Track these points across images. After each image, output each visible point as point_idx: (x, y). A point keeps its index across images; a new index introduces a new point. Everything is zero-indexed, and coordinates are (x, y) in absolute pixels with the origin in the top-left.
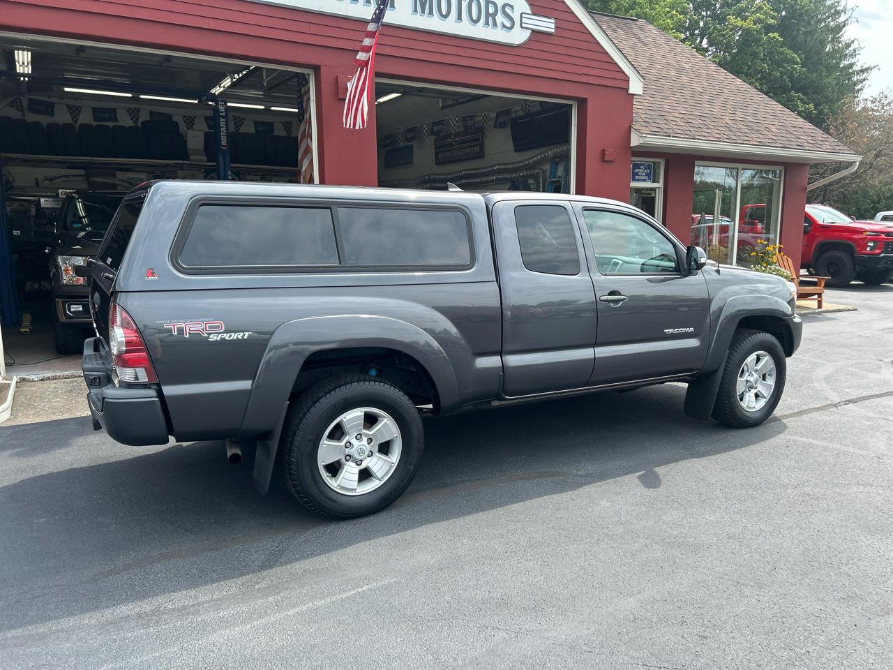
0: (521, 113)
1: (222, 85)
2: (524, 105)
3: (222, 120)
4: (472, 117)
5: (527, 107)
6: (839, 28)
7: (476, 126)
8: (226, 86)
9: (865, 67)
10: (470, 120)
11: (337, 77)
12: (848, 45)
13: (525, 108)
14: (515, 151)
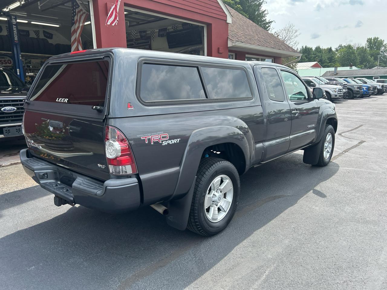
0: (172, 30)
1: (8, 8)
2: (174, 26)
3: (14, 26)
4: (145, 32)
5: (176, 27)
6: (260, 5)
7: (147, 36)
8: (11, 9)
9: (270, 21)
10: (144, 33)
11: (106, 4)
12: (263, 12)
13: (175, 28)
14: (169, 48)
